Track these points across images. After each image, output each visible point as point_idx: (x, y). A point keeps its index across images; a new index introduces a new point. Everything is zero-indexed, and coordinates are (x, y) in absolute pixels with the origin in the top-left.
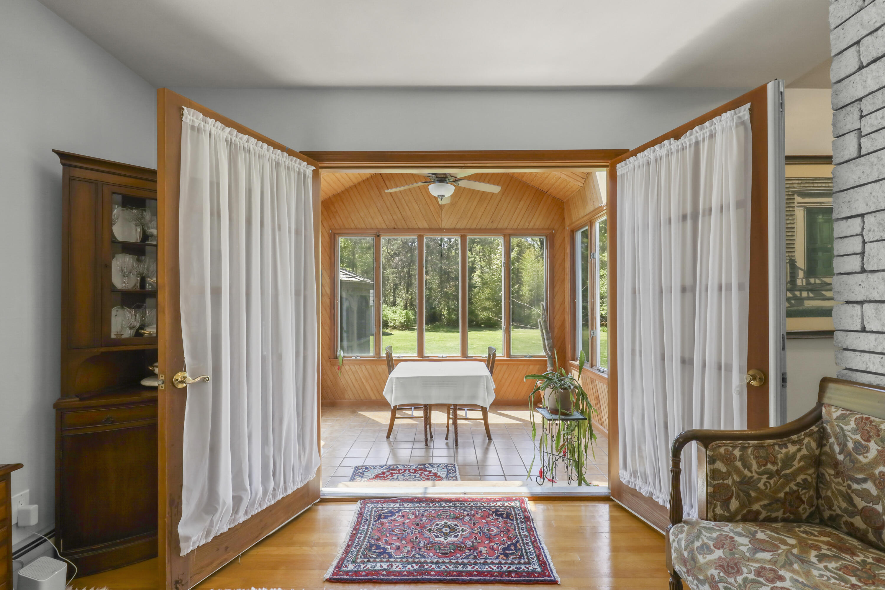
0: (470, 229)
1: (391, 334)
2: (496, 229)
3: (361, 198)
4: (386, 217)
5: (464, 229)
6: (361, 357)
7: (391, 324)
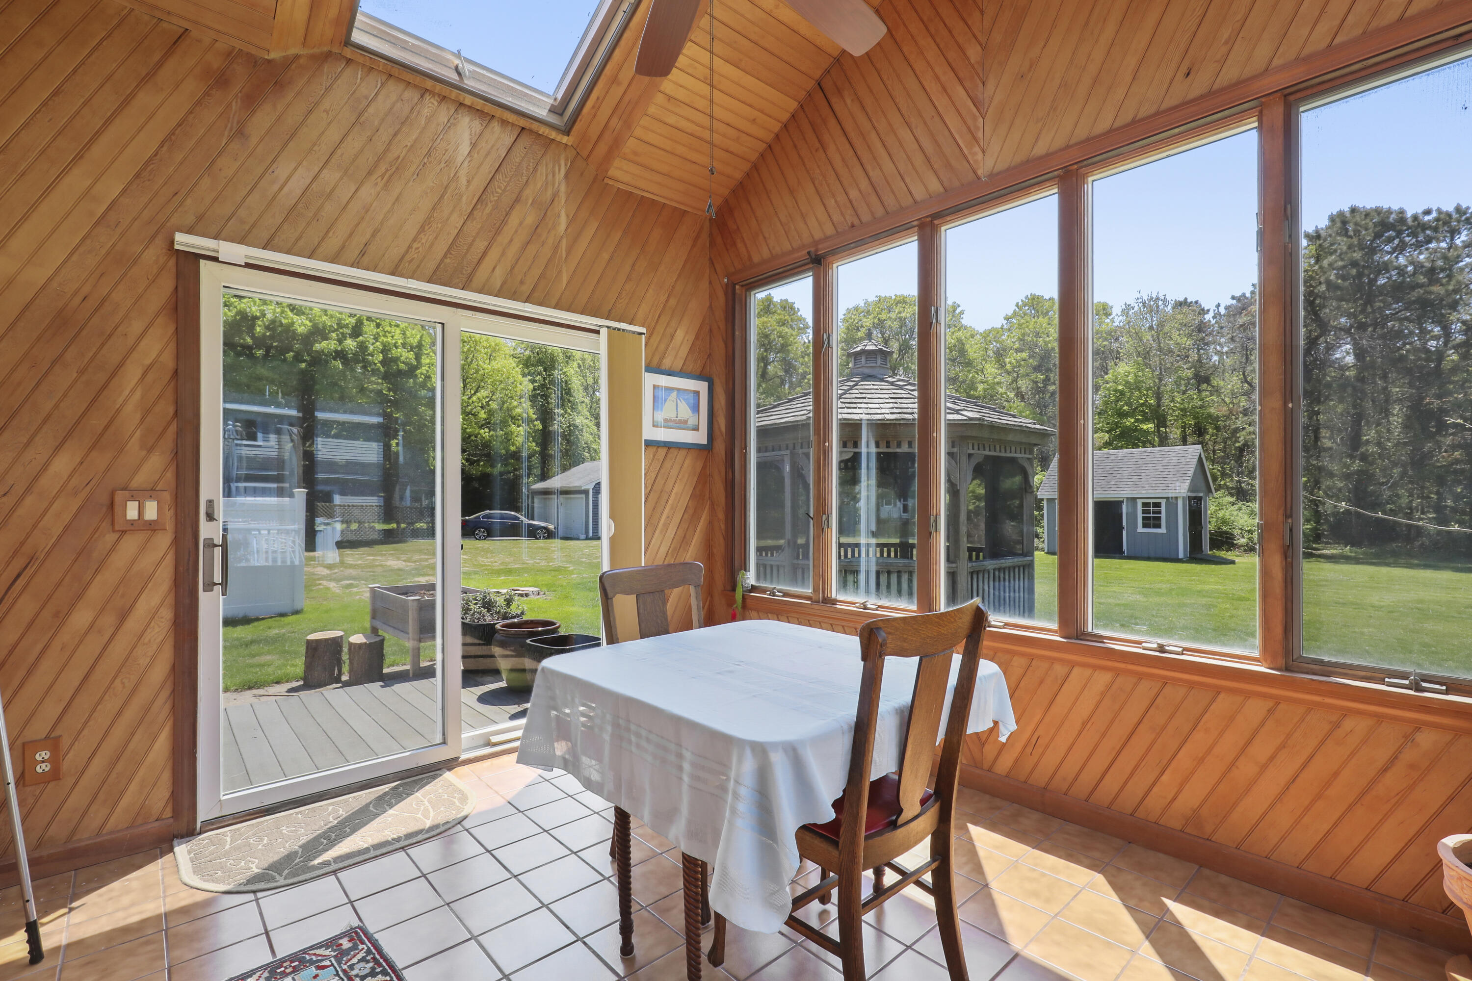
0: (1088, 140)
1: (1233, 562)
2: (1210, 94)
3: (782, 173)
4: (833, 201)
5: (1068, 147)
6: (786, 594)
7: (1242, 541)
